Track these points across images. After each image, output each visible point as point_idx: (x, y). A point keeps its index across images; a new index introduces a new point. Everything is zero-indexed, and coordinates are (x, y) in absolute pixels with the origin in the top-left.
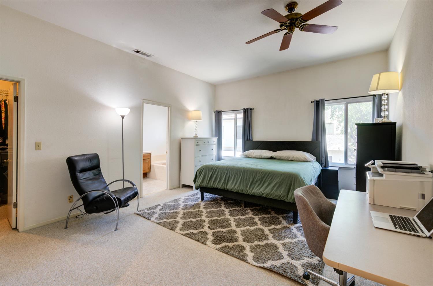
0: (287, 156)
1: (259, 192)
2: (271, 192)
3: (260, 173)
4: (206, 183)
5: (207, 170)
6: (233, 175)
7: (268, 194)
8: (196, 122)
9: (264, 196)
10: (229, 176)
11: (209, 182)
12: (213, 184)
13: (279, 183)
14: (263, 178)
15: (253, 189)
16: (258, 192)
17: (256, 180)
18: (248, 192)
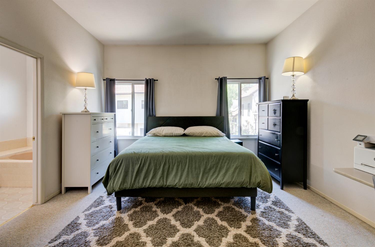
0: (201, 132)
1: (217, 183)
2: (232, 179)
3: (213, 158)
4: (131, 183)
5: (129, 162)
6: (174, 165)
7: (228, 183)
8: (86, 89)
9: (223, 186)
10: (169, 167)
11: (135, 181)
12: (143, 182)
13: (239, 168)
14: (218, 163)
15: (206, 179)
16: (215, 183)
17: (209, 167)
18: (200, 185)
